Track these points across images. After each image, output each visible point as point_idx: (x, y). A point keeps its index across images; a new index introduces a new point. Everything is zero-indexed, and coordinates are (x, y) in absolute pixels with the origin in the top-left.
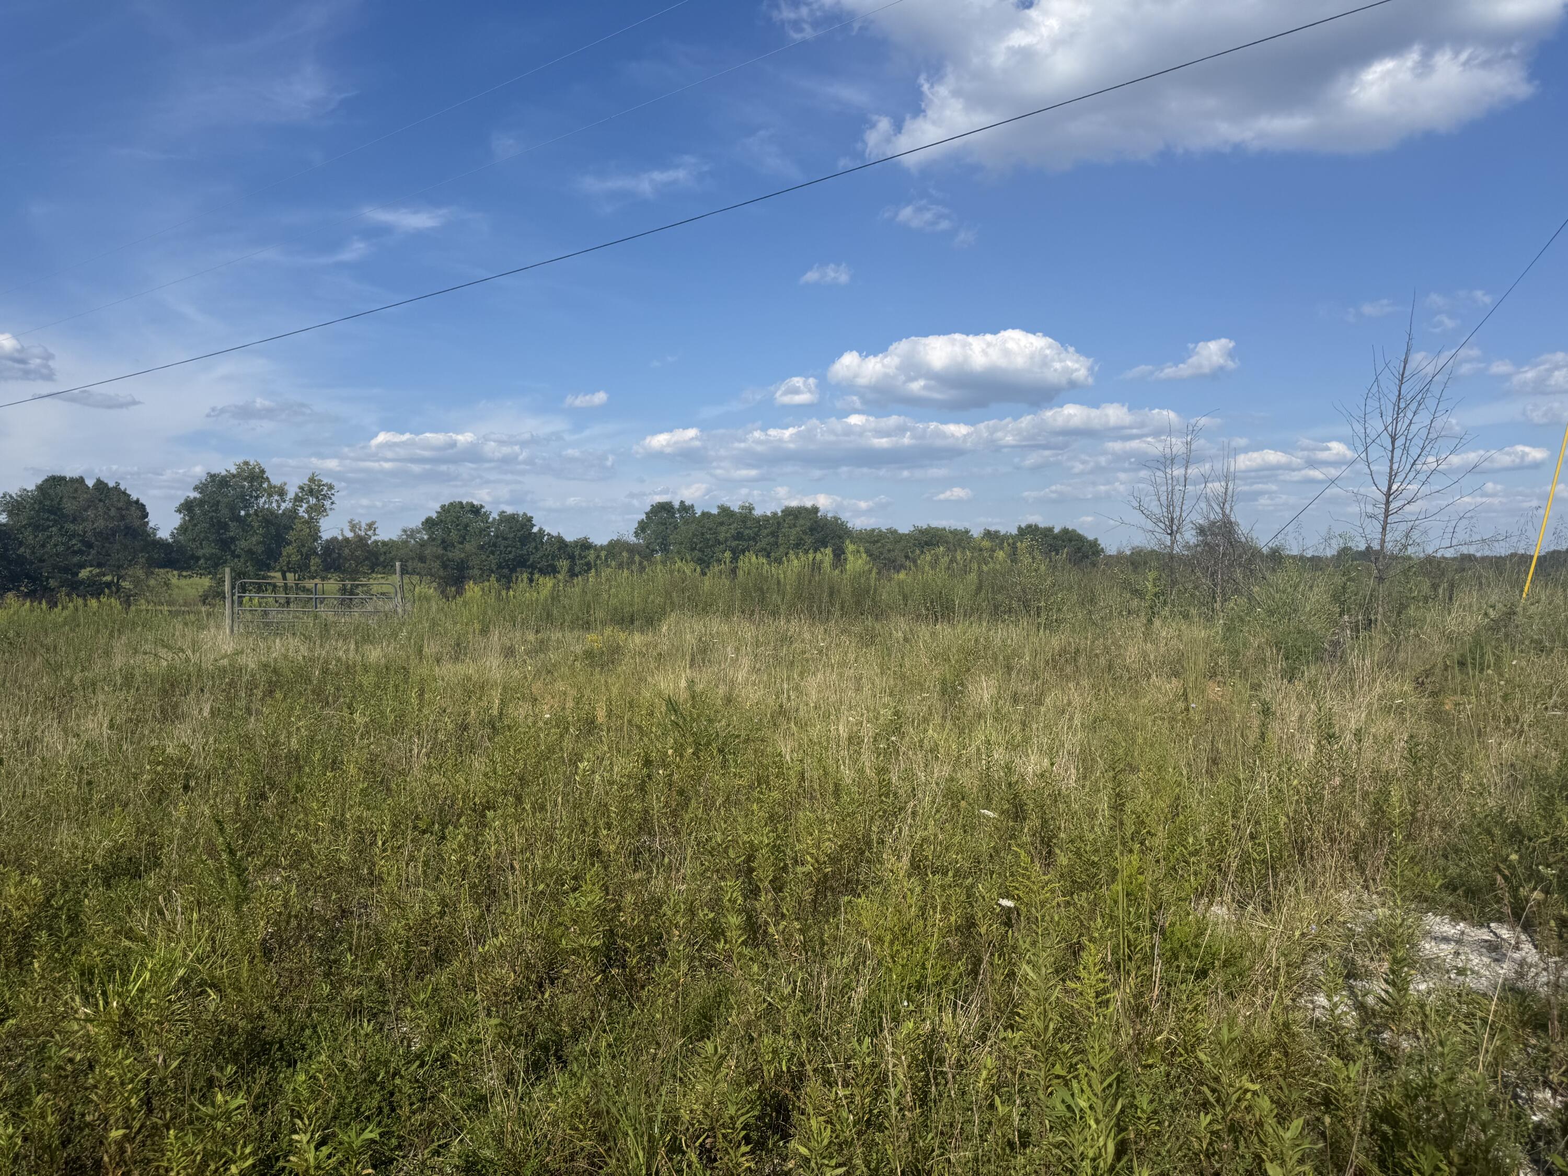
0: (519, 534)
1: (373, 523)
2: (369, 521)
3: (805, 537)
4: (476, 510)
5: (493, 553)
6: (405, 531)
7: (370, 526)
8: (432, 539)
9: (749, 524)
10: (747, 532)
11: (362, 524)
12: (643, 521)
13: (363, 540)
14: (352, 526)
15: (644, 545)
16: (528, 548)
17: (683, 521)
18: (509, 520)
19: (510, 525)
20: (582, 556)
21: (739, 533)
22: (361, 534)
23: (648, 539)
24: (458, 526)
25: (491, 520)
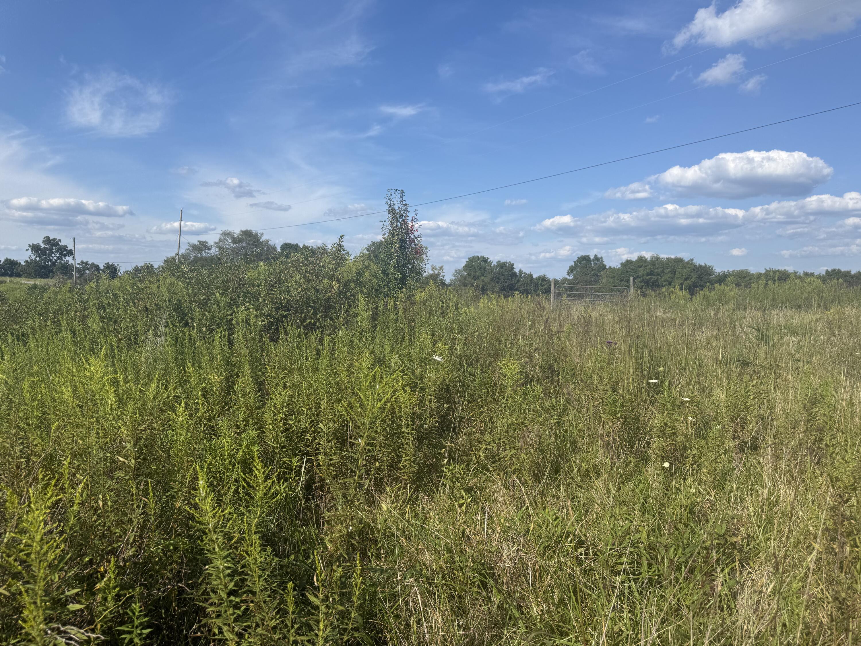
0: (509, 273)
1: (442, 267)
2: (440, 266)
3: (692, 274)
4: (485, 260)
5: (498, 282)
6: (456, 271)
7: (441, 268)
8: (469, 275)
9: (657, 266)
10: (656, 271)
11: (437, 267)
12: (572, 266)
13: (438, 275)
14: (433, 268)
15: (572, 280)
16: (514, 280)
17: (596, 267)
18: (502, 265)
19: (504, 268)
20: (542, 286)
21: (651, 271)
22: (436, 272)
23: (575, 276)
24: (481, 268)
25: (493, 265)
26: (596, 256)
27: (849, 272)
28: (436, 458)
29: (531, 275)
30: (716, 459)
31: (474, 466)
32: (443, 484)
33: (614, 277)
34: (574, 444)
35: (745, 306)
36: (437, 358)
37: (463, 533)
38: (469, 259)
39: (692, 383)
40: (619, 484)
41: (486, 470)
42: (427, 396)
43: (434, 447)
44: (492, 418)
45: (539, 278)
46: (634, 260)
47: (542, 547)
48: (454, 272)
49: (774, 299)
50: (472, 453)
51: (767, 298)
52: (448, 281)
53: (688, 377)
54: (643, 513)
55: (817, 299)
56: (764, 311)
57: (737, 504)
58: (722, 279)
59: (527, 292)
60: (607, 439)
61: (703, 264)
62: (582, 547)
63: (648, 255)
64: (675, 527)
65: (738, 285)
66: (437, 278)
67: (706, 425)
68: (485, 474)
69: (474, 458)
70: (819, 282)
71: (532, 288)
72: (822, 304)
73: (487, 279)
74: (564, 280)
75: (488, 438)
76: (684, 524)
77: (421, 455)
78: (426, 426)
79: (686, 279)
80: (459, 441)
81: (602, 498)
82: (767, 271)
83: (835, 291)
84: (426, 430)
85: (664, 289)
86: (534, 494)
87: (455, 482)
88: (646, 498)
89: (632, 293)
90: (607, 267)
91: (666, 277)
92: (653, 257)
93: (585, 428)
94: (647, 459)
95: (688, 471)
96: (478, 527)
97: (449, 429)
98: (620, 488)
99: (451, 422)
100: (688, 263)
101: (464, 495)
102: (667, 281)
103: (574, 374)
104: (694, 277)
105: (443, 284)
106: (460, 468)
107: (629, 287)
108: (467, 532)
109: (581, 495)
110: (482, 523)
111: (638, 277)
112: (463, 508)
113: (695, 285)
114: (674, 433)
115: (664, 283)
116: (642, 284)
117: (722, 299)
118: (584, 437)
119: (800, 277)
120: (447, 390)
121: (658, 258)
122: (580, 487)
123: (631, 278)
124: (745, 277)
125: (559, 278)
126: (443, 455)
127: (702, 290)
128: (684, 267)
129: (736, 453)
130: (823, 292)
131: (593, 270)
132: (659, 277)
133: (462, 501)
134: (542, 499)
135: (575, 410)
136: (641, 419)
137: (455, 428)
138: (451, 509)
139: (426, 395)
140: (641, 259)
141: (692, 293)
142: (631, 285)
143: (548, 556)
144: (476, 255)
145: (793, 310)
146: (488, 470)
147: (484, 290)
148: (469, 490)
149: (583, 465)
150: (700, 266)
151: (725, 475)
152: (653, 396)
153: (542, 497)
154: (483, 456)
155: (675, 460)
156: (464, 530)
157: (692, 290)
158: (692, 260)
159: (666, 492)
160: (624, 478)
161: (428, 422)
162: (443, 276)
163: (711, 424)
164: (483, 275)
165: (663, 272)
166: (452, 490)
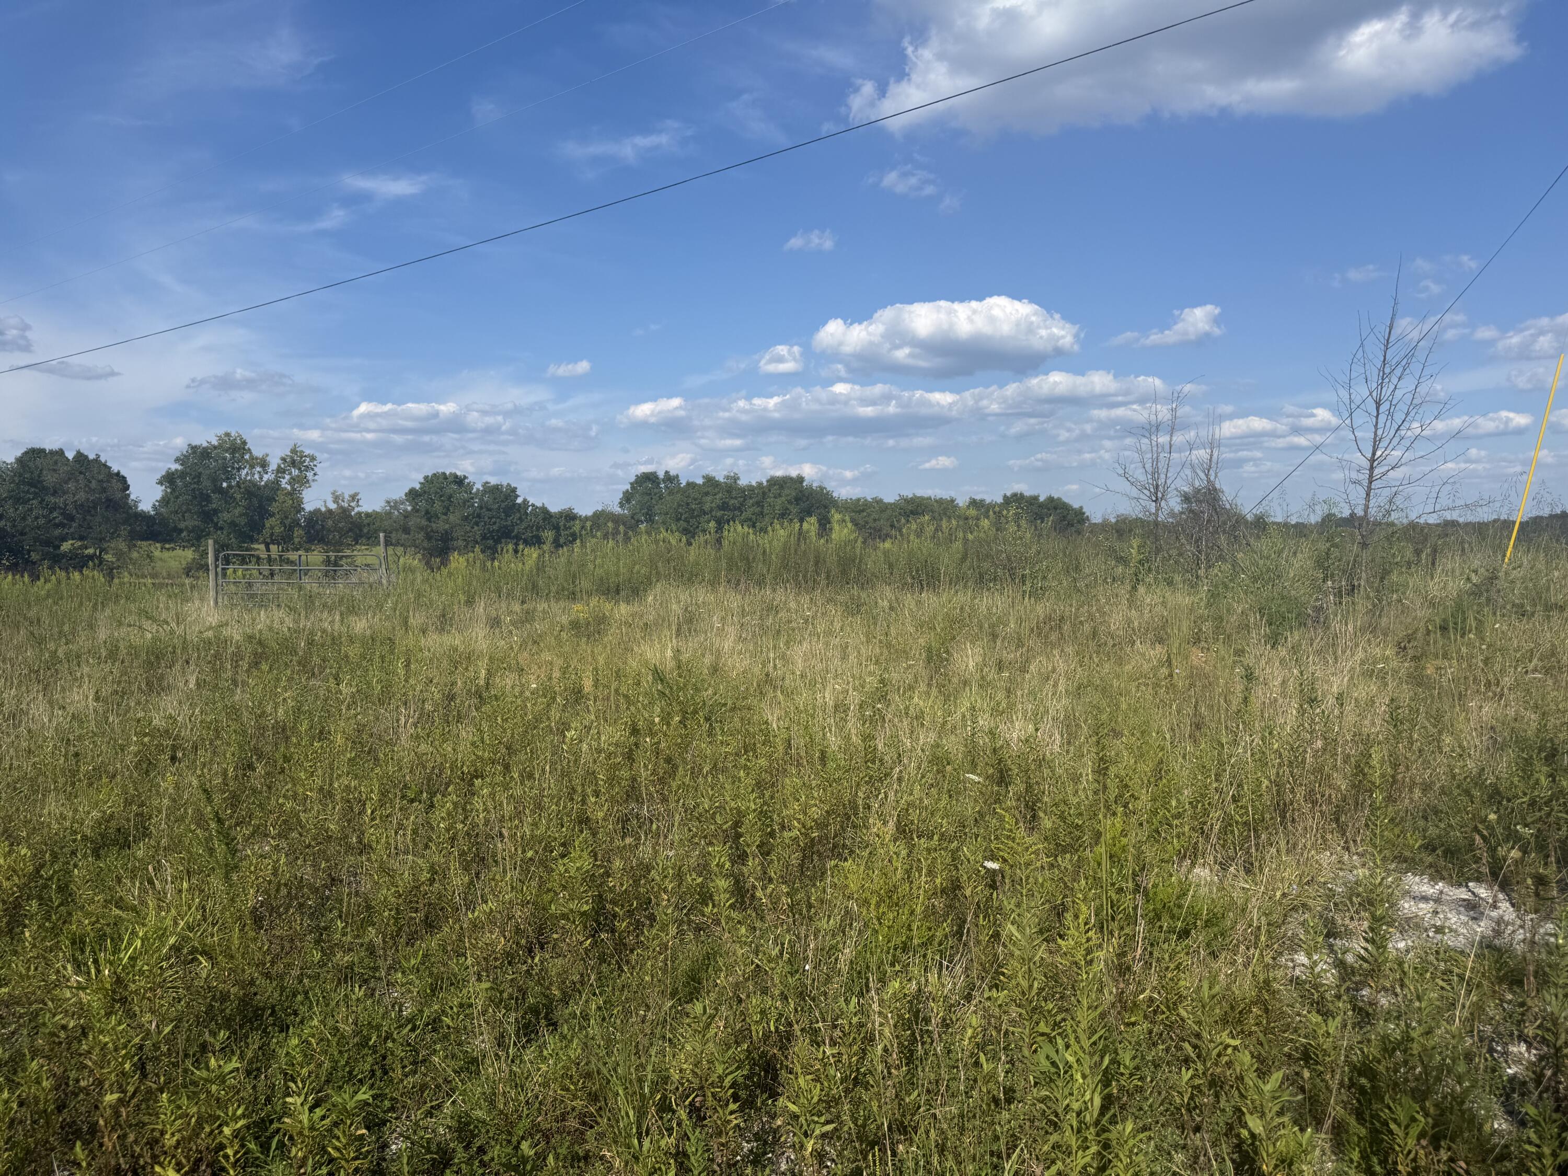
0: (503, 505)
1: (356, 494)
2: (352, 492)
4: (459, 481)
5: (477, 524)
6: (388, 502)
7: (354, 497)
8: (415, 510)
9: (734, 493)
10: (732, 502)
11: (345, 496)
12: (627, 492)
13: (344, 511)
14: (335, 498)
15: (629, 515)
16: (512, 519)
18: (494, 490)
19: (495, 496)
21: (724, 503)
22: (344, 505)
23: (633, 510)
24: (446, 497)
25: (474, 490)
26: (667, 472)
27: (1036, 498)
29: (545, 510)
38: (424, 478)
45: (561, 514)
66: (347, 518)
73: (455, 519)
74: (614, 514)
144: (443, 471)
164: (447, 511)
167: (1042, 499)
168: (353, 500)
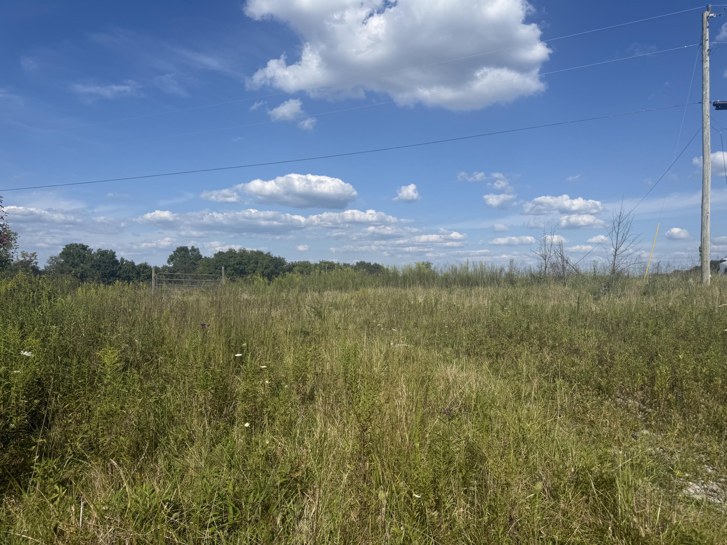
0: (111, 260)
1: (35, 253)
2: (32, 252)
3: (270, 264)
4: (84, 248)
5: (98, 269)
6: (51, 258)
7: (34, 255)
8: (66, 262)
9: (244, 257)
10: (244, 261)
11: (29, 254)
12: (172, 255)
13: (30, 262)
14: (24, 255)
15: (172, 267)
16: (116, 268)
17: (193, 256)
18: (103, 253)
19: (105, 256)
20: (143, 272)
21: (240, 261)
22: (28, 259)
23: (174, 265)
24: (80, 255)
25: (93, 253)
26: (193, 247)
27: (370, 264)
28: (25, 457)
29: (133, 263)
30: (285, 412)
31: (70, 457)
32: (33, 482)
33: (209, 266)
34: (172, 418)
35: (307, 289)
36: (26, 353)
37: (55, 529)
38: (66, 246)
39: (269, 353)
40: (210, 447)
41: (83, 459)
42: (14, 395)
43: (22, 445)
44: (89, 407)
45: (141, 266)
46: (225, 252)
47: (139, 521)
48: (49, 259)
49: (325, 283)
50: (67, 444)
51: (321, 282)
52: (41, 266)
53: (266, 348)
54: (230, 468)
55: (351, 282)
56: (319, 292)
57: (300, 445)
58: (291, 268)
59: (129, 279)
60: (200, 409)
61: (278, 257)
62: (177, 511)
63: (237, 248)
64: (255, 475)
65: (302, 273)
66: (28, 265)
67: (279, 385)
68: (81, 464)
69: (69, 449)
70: (352, 272)
71: (134, 275)
72: (354, 286)
73: (87, 266)
74: (165, 268)
75: (85, 426)
76: (262, 470)
77: (6, 457)
78: (12, 426)
79: (266, 268)
80: (52, 434)
81: (196, 462)
82: (321, 262)
83: (362, 277)
84: (13, 429)
85: (249, 277)
86: (133, 472)
87: (47, 478)
88: (232, 456)
89: (224, 280)
90: (203, 257)
91: (251, 267)
92: (240, 250)
93: (181, 403)
94: (233, 421)
95: (265, 425)
96: (73, 518)
97: (40, 424)
98: (211, 451)
99: (43, 416)
100: (266, 255)
101: (58, 489)
102: (252, 269)
103: (172, 355)
104: (272, 267)
105: (36, 270)
106: (53, 463)
107: (221, 274)
108: (60, 527)
109: (177, 464)
110: (77, 512)
111: (229, 266)
112: (56, 503)
113: (272, 273)
114: (254, 396)
115: (250, 272)
116: (233, 272)
117: (291, 284)
118: (180, 411)
119: (341, 268)
120: (39, 383)
121: (244, 251)
122: (176, 456)
123: (223, 268)
124: (307, 267)
125: (160, 266)
126: (33, 453)
127: (277, 276)
128: (264, 259)
129: (300, 405)
130: (355, 278)
131: (191, 259)
132: (246, 266)
133: (55, 495)
134: (141, 476)
135: (173, 388)
136: (229, 388)
137: (47, 421)
138: (43, 506)
139: (12, 393)
140: (231, 252)
141: (270, 279)
142: (223, 273)
143: (145, 529)
144: (74, 242)
145: (338, 291)
146: (85, 458)
147: (83, 278)
148: (62, 483)
149: (180, 436)
150: (276, 258)
151: (292, 423)
152: (239, 367)
153: (140, 473)
154: (79, 445)
155: (255, 418)
156: (57, 525)
157: (270, 277)
158: (269, 253)
159: (248, 446)
160: (214, 441)
161: (14, 421)
162: (36, 263)
163: (283, 383)
164: (82, 263)
165: (249, 262)
166: (43, 488)
167: (372, 264)
168: (33, 256)
